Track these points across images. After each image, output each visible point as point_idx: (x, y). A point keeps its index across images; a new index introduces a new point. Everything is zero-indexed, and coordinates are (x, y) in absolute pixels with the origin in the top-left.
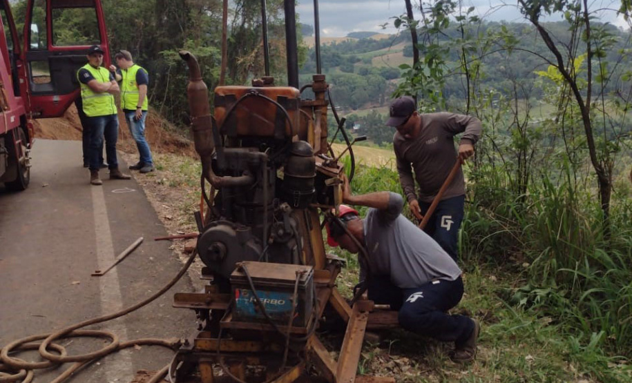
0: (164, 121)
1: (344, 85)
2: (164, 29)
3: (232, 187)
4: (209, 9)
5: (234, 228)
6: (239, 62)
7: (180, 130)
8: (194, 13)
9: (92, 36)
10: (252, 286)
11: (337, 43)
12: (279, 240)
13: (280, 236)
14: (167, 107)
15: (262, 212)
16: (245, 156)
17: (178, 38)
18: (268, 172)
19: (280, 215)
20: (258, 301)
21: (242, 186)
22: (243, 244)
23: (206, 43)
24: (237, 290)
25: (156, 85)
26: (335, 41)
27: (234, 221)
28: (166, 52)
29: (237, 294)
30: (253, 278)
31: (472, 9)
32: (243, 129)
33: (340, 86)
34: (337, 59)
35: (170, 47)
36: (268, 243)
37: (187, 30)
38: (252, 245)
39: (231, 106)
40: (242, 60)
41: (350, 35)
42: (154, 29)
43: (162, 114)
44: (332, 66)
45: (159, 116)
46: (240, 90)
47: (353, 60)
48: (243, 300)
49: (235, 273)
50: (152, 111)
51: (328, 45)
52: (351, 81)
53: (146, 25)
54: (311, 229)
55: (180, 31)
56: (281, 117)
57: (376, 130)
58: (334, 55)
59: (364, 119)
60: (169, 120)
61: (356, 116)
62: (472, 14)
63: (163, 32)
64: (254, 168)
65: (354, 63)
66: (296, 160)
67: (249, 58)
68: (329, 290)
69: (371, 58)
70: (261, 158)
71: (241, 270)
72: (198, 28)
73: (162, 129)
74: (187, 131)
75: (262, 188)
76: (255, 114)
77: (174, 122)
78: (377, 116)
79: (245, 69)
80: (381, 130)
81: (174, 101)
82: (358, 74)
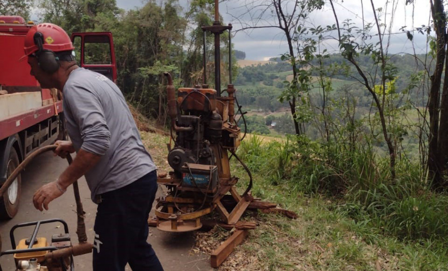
0: (140, 115)
1: (266, 94)
2: (141, 53)
3: (184, 131)
4: (173, 39)
5: (184, 151)
6: (192, 76)
7: (150, 121)
8: (162, 42)
9: (94, 56)
10: (190, 172)
11: (262, 65)
12: (204, 156)
13: (204, 155)
14: (142, 106)
15: (197, 144)
16: (190, 118)
17: (151, 59)
18: (200, 126)
19: (205, 145)
20: (193, 178)
21: (188, 131)
22: (188, 157)
23: (170, 63)
24: (184, 174)
25: (135, 90)
26: (260, 63)
27: (185, 148)
28: (142, 69)
29: (184, 176)
30: (191, 169)
31: (325, 51)
32: (190, 107)
33: (263, 95)
34: (261, 76)
35: (145, 65)
36: (199, 157)
37: (157, 54)
38: (191, 158)
39: (186, 96)
40: (194, 75)
41: (271, 60)
42: (135, 52)
43: (138, 110)
44: (258, 81)
45: (136, 111)
46: (189, 90)
47: (273, 77)
48: (186, 178)
49: (184, 167)
50: (131, 108)
51: (256, 66)
52: (271, 92)
53: (130, 50)
54: (222, 158)
55: (152, 54)
56: (207, 102)
57: (288, 127)
58: (259, 73)
59: (279, 118)
60: (143, 114)
61: (273, 117)
62: (326, 53)
63: (141, 55)
64: (194, 124)
65: (273, 79)
66: (213, 121)
67: (199, 74)
68: (230, 187)
69: (286, 76)
70: (197, 119)
71: (186, 165)
72: (165, 53)
73: (138, 120)
74: (154, 122)
75: (197, 133)
76: (196, 101)
77: (146, 116)
78: (289, 117)
79: (196, 81)
80: (291, 127)
81: (147, 101)
82: (277, 87)
